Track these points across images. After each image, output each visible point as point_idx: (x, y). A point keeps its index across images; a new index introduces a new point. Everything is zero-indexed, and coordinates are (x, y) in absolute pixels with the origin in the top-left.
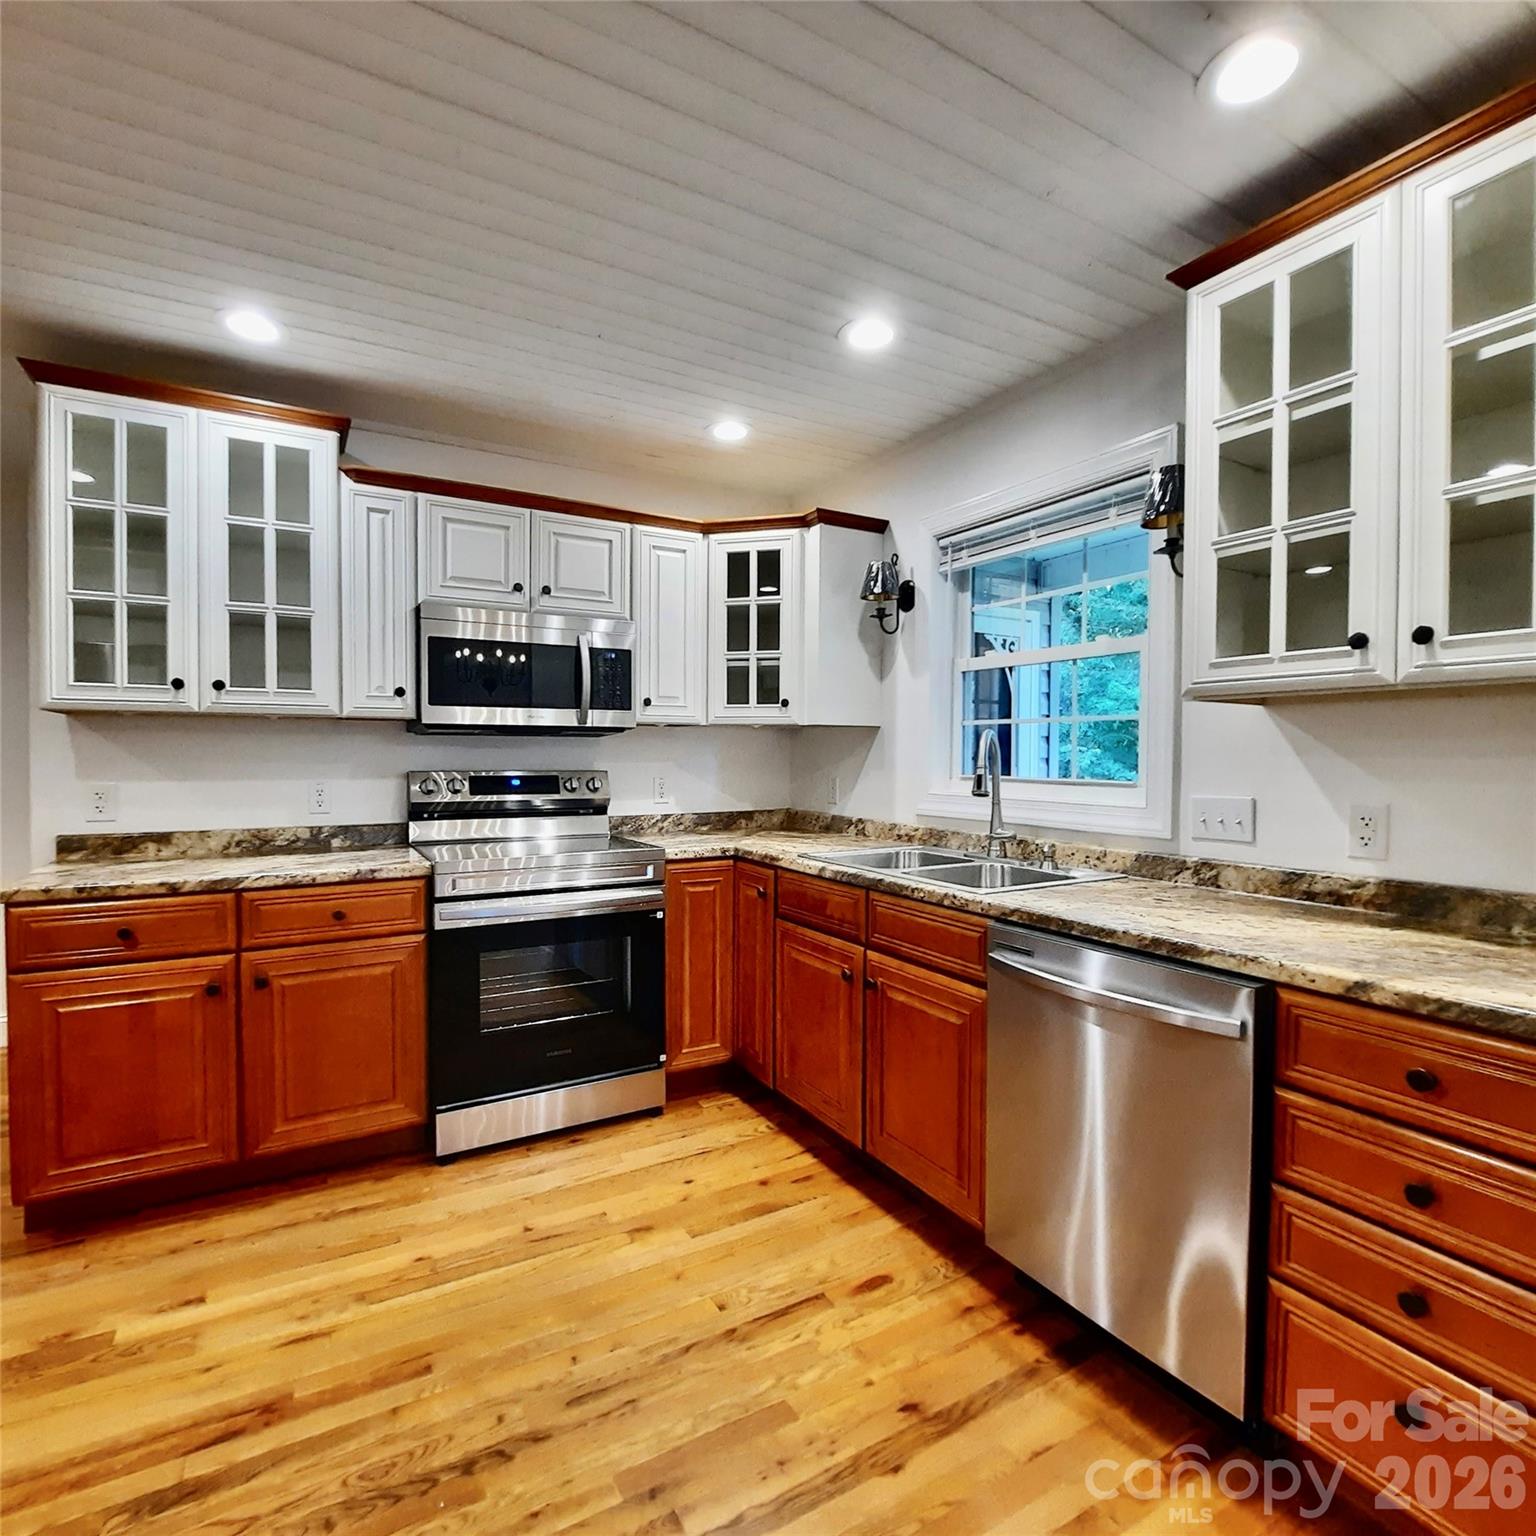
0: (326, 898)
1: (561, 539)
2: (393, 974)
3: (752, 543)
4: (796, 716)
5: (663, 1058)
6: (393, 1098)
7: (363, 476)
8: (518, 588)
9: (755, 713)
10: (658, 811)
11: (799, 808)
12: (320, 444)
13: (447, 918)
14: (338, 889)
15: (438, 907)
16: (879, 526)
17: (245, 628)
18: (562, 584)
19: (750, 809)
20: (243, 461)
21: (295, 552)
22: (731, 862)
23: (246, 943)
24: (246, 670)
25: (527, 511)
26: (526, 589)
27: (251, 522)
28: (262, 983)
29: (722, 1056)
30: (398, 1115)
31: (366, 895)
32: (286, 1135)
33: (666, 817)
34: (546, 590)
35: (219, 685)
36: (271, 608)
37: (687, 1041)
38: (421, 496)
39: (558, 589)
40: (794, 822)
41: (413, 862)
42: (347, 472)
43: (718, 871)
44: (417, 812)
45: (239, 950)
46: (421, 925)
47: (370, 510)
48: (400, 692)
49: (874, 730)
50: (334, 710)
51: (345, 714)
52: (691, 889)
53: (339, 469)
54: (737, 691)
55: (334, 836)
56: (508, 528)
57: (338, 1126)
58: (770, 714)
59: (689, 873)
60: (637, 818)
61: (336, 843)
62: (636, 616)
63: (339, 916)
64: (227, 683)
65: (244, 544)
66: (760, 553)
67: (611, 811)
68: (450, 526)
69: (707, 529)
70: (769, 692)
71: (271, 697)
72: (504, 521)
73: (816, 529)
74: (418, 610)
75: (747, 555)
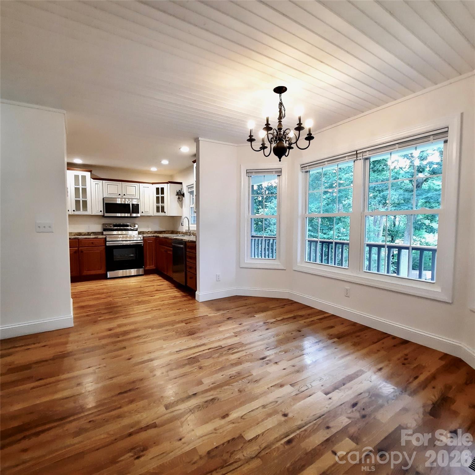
0: (91, 241)
1: (127, 187)
2: (101, 252)
3: (160, 186)
4: (167, 214)
5: (143, 267)
6: (101, 269)
7: (94, 179)
8: (120, 195)
9: (161, 214)
10: (147, 231)
11: (174, 230)
12: (88, 174)
13: (108, 244)
14: (92, 239)
15: (107, 243)
16: (181, 183)
17: (77, 202)
18: (127, 194)
19: (165, 230)
20: (76, 177)
21: (84, 190)
22: (155, 237)
23: (80, 246)
24: (78, 208)
25: (121, 182)
26: (121, 195)
27: (78, 187)
28: (82, 252)
29: (154, 268)
30: (101, 272)
31: (96, 240)
32: (86, 273)
33: (149, 232)
34: (124, 195)
35: (74, 211)
36: (81, 199)
37: (148, 265)
38: (104, 181)
39: (126, 195)
40: (172, 232)
41: (104, 236)
42: (92, 178)
43: (153, 239)
44: (105, 230)
45: (79, 247)
46: (104, 245)
47: (96, 184)
48: (101, 211)
49: (181, 216)
50: (91, 214)
51: (93, 214)
52: (148, 241)
53: (91, 178)
54: (158, 210)
55: (91, 234)
56: (118, 185)
57: (93, 272)
58: (163, 214)
59: (148, 239)
60: (143, 232)
61: (92, 234)
62: (140, 198)
63: (92, 243)
64: (75, 210)
65: (77, 190)
66: (161, 188)
67: (138, 230)
68: (108, 186)
69: (153, 184)
70: (163, 210)
71: (81, 212)
72: (117, 184)
73: (169, 184)
74: (103, 199)
75: (159, 188)
